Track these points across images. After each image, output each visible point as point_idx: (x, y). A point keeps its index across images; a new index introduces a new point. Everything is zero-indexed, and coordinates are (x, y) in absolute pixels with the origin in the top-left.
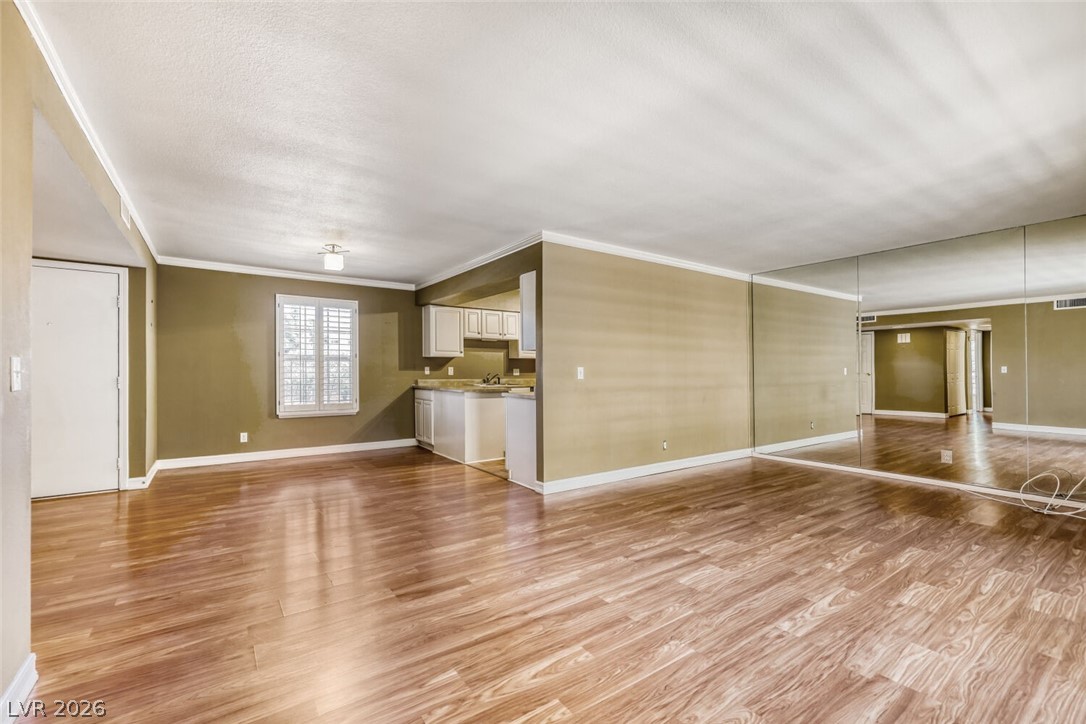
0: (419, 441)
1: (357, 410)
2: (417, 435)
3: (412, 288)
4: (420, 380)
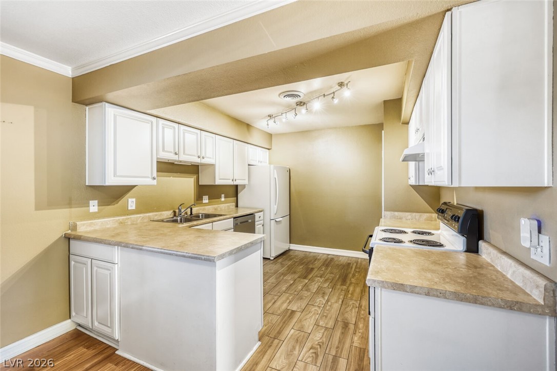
2: (73, 314)
3: (68, 71)
4: (77, 223)
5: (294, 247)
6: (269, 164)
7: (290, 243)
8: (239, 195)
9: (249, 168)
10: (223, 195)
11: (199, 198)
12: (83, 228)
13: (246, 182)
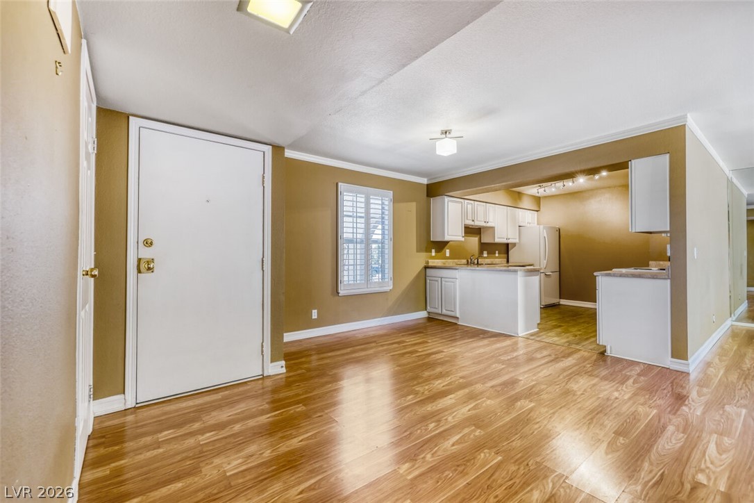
0: (429, 313)
1: (391, 288)
2: (428, 308)
3: (425, 181)
4: (430, 261)
5: (563, 302)
6: (538, 224)
7: (560, 298)
8: (510, 252)
9: (519, 229)
10: (497, 252)
11: (481, 253)
12: (432, 263)
13: (517, 241)
